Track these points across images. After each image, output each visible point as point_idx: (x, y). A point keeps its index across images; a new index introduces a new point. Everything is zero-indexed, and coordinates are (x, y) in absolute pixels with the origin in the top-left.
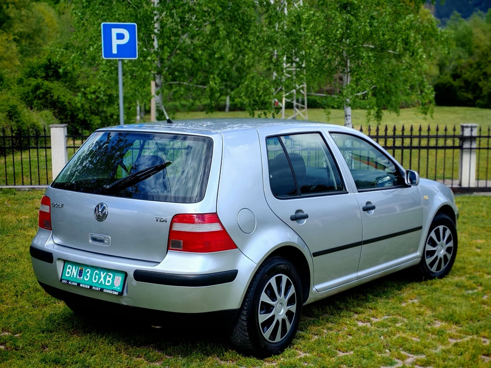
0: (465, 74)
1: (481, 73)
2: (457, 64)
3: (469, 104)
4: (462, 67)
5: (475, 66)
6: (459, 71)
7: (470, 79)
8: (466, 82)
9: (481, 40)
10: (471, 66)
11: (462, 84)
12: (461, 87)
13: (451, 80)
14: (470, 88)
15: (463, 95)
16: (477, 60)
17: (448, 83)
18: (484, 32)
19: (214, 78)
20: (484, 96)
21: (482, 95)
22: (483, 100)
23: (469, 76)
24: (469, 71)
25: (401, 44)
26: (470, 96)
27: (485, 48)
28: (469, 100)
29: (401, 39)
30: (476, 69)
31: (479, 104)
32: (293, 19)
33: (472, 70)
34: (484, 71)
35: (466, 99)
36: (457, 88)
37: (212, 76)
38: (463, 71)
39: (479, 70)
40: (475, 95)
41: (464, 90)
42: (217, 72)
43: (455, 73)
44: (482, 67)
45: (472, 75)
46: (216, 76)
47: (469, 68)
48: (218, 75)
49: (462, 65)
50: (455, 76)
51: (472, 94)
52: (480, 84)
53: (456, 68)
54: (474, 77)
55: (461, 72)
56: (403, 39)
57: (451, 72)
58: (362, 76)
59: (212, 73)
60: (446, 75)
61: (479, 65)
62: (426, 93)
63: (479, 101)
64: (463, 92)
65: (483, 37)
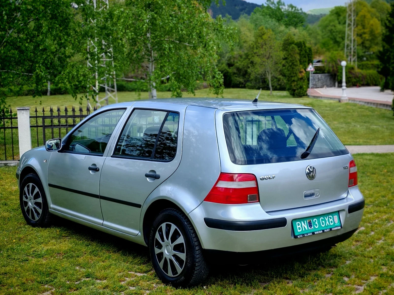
0: (237, 63)
1: (249, 62)
2: (231, 56)
3: (241, 86)
4: (234, 58)
5: (244, 57)
6: (232, 60)
7: (241, 67)
8: (238, 69)
9: (247, 37)
10: (241, 56)
11: (235, 71)
12: (234, 73)
13: (227, 68)
14: (241, 74)
15: (236, 80)
16: (246, 52)
17: (224, 70)
18: (250, 30)
19: (39, 67)
20: (252, 80)
21: (250, 79)
22: (251, 83)
23: (240, 65)
24: (240, 61)
25: (196, 37)
26: (241, 80)
27: (251, 42)
28: (241, 83)
29: (195, 33)
30: (245, 59)
31: (248, 85)
32: (106, 15)
33: (242, 59)
34: (251, 60)
35: (238, 83)
36: (232, 74)
37: (37, 65)
38: (236, 61)
39: (247, 60)
40: (245, 79)
41: (236, 75)
42: (42, 61)
43: (229, 62)
44: (249, 57)
45: (243, 63)
46: (41, 65)
47: (239, 58)
48: (42, 64)
49: (235, 56)
50: (230, 65)
51: (243, 78)
52: (249, 70)
53: (230, 58)
54: (244, 65)
55: (234, 61)
56: (197, 33)
57: (227, 61)
58: (165, 64)
59: (37, 62)
60: (222, 64)
61: (247, 55)
62: (217, 78)
63: (249, 84)
64: (236, 77)
65: (248, 34)
